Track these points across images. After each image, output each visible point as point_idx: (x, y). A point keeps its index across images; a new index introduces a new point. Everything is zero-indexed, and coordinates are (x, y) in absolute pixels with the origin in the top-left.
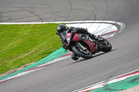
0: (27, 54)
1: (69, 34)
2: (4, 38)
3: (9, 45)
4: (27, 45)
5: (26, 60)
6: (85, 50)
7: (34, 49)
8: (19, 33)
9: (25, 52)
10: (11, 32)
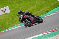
0: (39, 12)
1: (22, 15)
2: (29, 5)
3: (32, 8)
4: (39, 8)
5: (39, 14)
6: (29, 23)
7: (42, 10)
8: (36, 3)
9: (38, 11)
10: (32, 2)
